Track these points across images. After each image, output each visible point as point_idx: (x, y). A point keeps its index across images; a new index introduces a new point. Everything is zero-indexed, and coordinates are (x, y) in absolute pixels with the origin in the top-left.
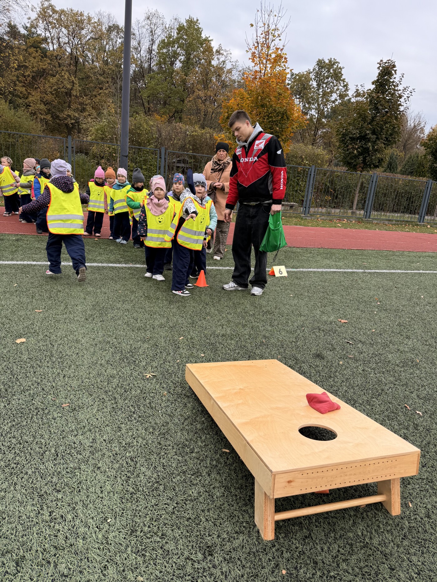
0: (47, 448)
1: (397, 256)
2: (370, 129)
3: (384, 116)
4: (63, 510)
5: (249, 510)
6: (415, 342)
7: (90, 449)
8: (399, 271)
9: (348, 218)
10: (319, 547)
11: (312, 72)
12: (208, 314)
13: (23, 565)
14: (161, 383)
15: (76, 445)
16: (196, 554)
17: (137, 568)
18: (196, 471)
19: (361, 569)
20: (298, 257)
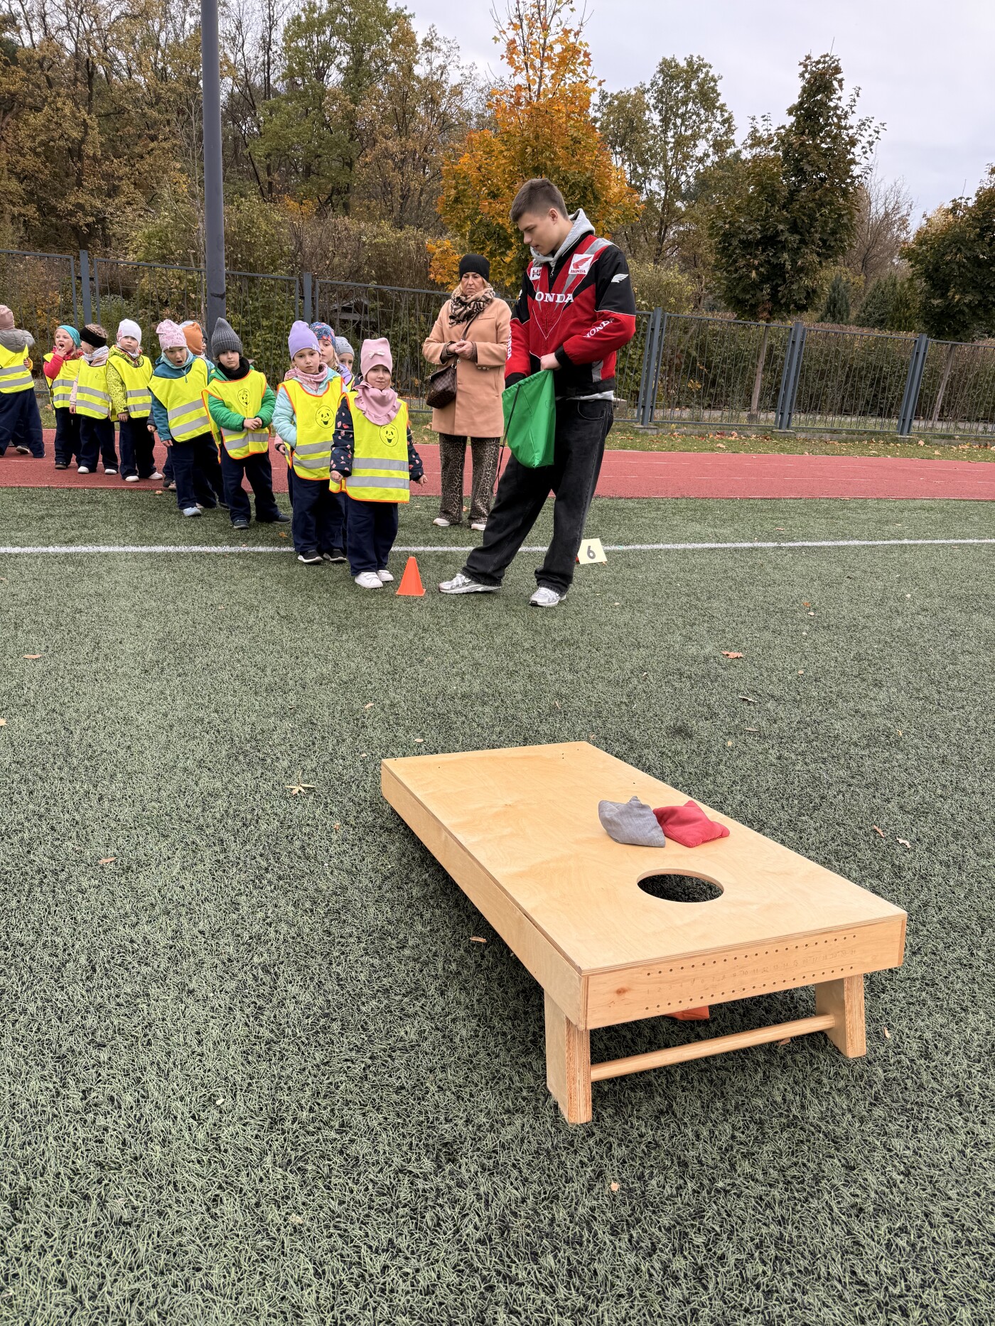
0: (69, 955)
1: (850, 509)
2: (786, 221)
3: (815, 190)
4: (113, 1086)
5: (534, 1063)
6: (894, 693)
7: (170, 953)
8: (856, 543)
9: (741, 429)
10: (689, 1132)
11: (648, 90)
12: (427, 651)
13: (28, 1206)
14: (326, 805)
15: (136, 946)
16: (420, 1160)
17: (288, 1198)
18: (413, 986)
19: (782, 1170)
20: (630, 519)
